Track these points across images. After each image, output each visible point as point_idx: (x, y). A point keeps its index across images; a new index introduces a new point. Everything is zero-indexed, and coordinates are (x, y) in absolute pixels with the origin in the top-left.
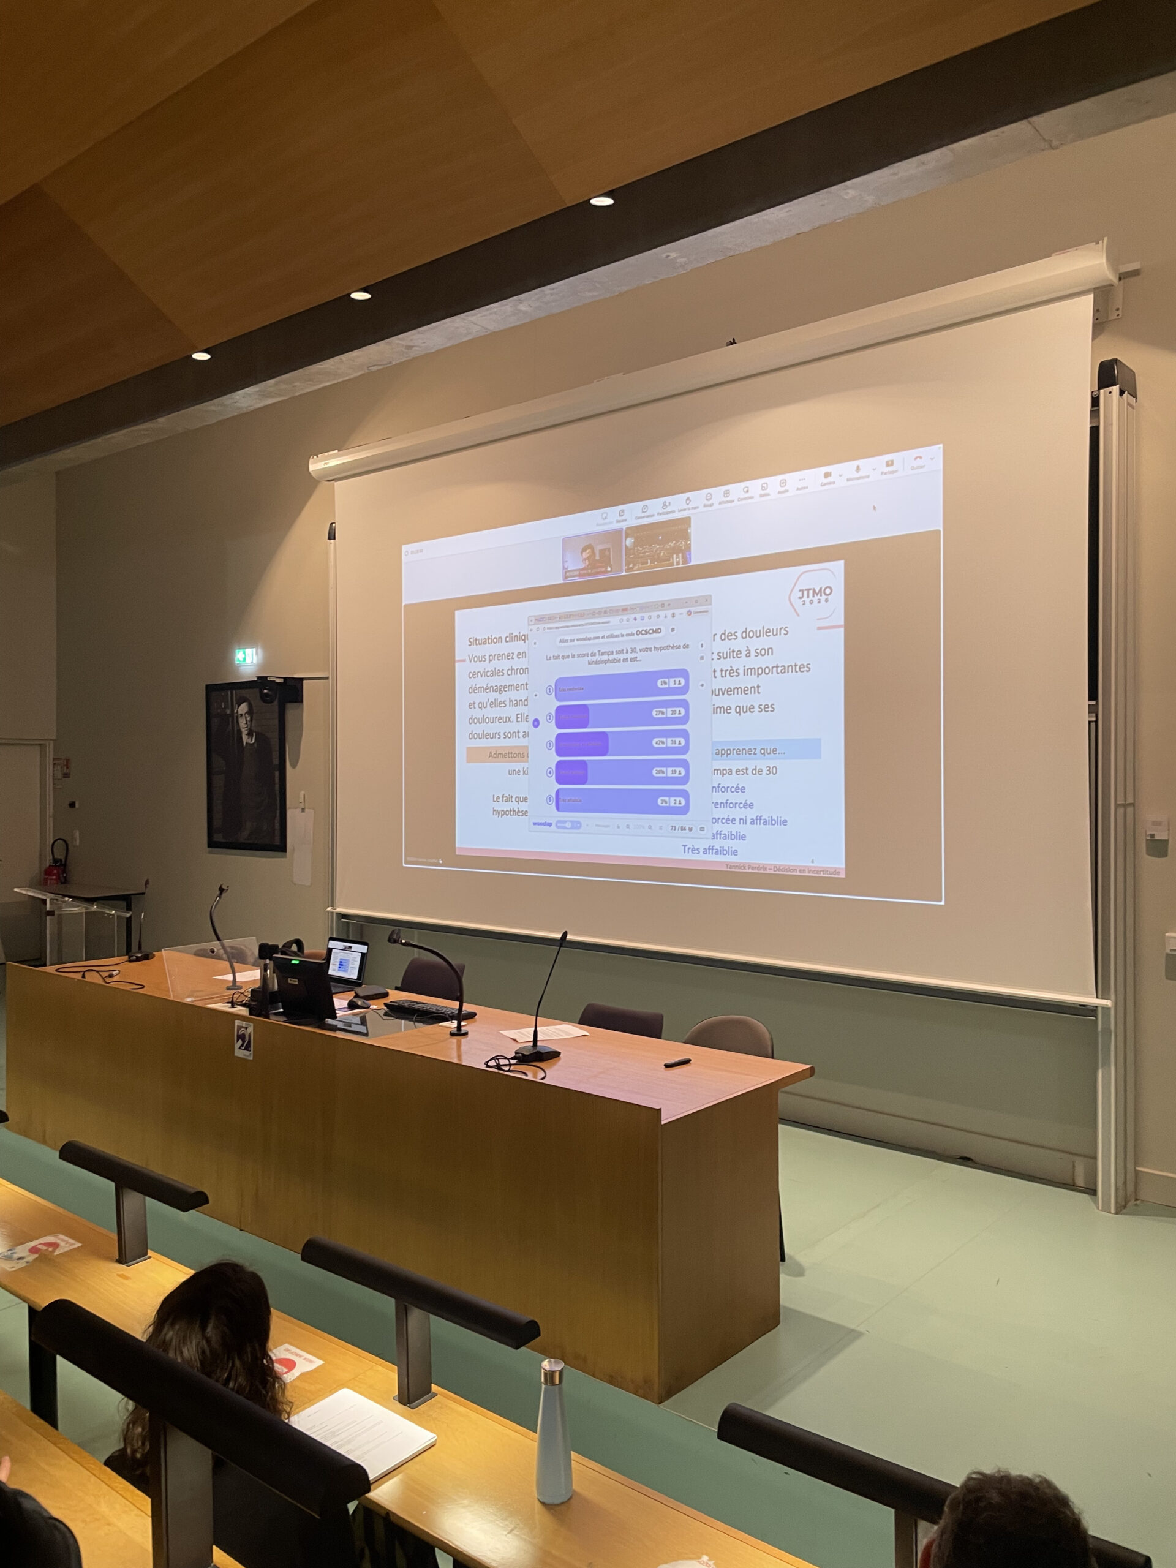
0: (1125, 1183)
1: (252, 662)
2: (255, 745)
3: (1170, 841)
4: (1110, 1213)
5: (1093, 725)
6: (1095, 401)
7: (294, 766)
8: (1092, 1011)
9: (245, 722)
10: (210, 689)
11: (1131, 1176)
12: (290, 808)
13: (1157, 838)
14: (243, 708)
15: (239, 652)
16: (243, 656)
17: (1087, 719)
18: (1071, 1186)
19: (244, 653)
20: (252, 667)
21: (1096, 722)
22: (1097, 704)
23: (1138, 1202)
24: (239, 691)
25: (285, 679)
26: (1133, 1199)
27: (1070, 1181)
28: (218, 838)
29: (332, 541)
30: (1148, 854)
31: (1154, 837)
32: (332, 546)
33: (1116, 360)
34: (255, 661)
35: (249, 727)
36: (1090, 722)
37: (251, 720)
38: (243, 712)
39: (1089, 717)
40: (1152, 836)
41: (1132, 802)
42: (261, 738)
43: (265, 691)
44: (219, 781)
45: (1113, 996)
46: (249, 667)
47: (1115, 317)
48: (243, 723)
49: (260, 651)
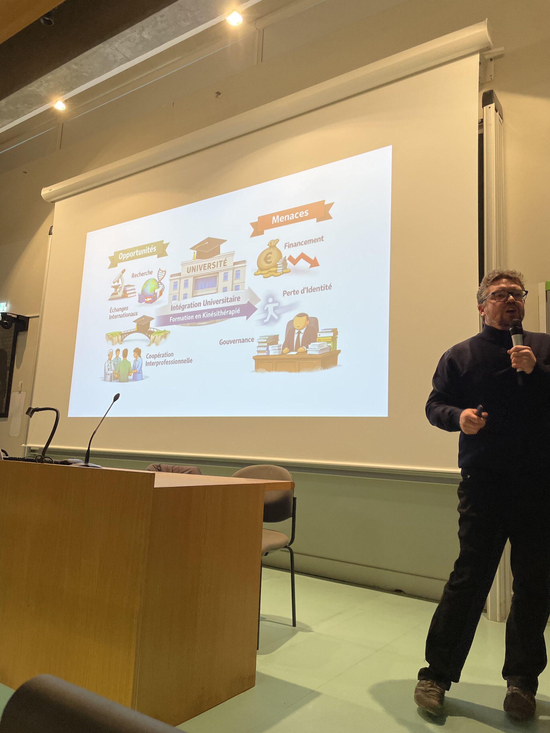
0: (505, 602)
4: (497, 621)
7: (18, 367)
11: (508, 598)
25: (18, 316)
29: (51, 236)
32: (50, 238)
33: (492, 91)
34: (3, 309)
43: (5, 321)
47: (490, 80)
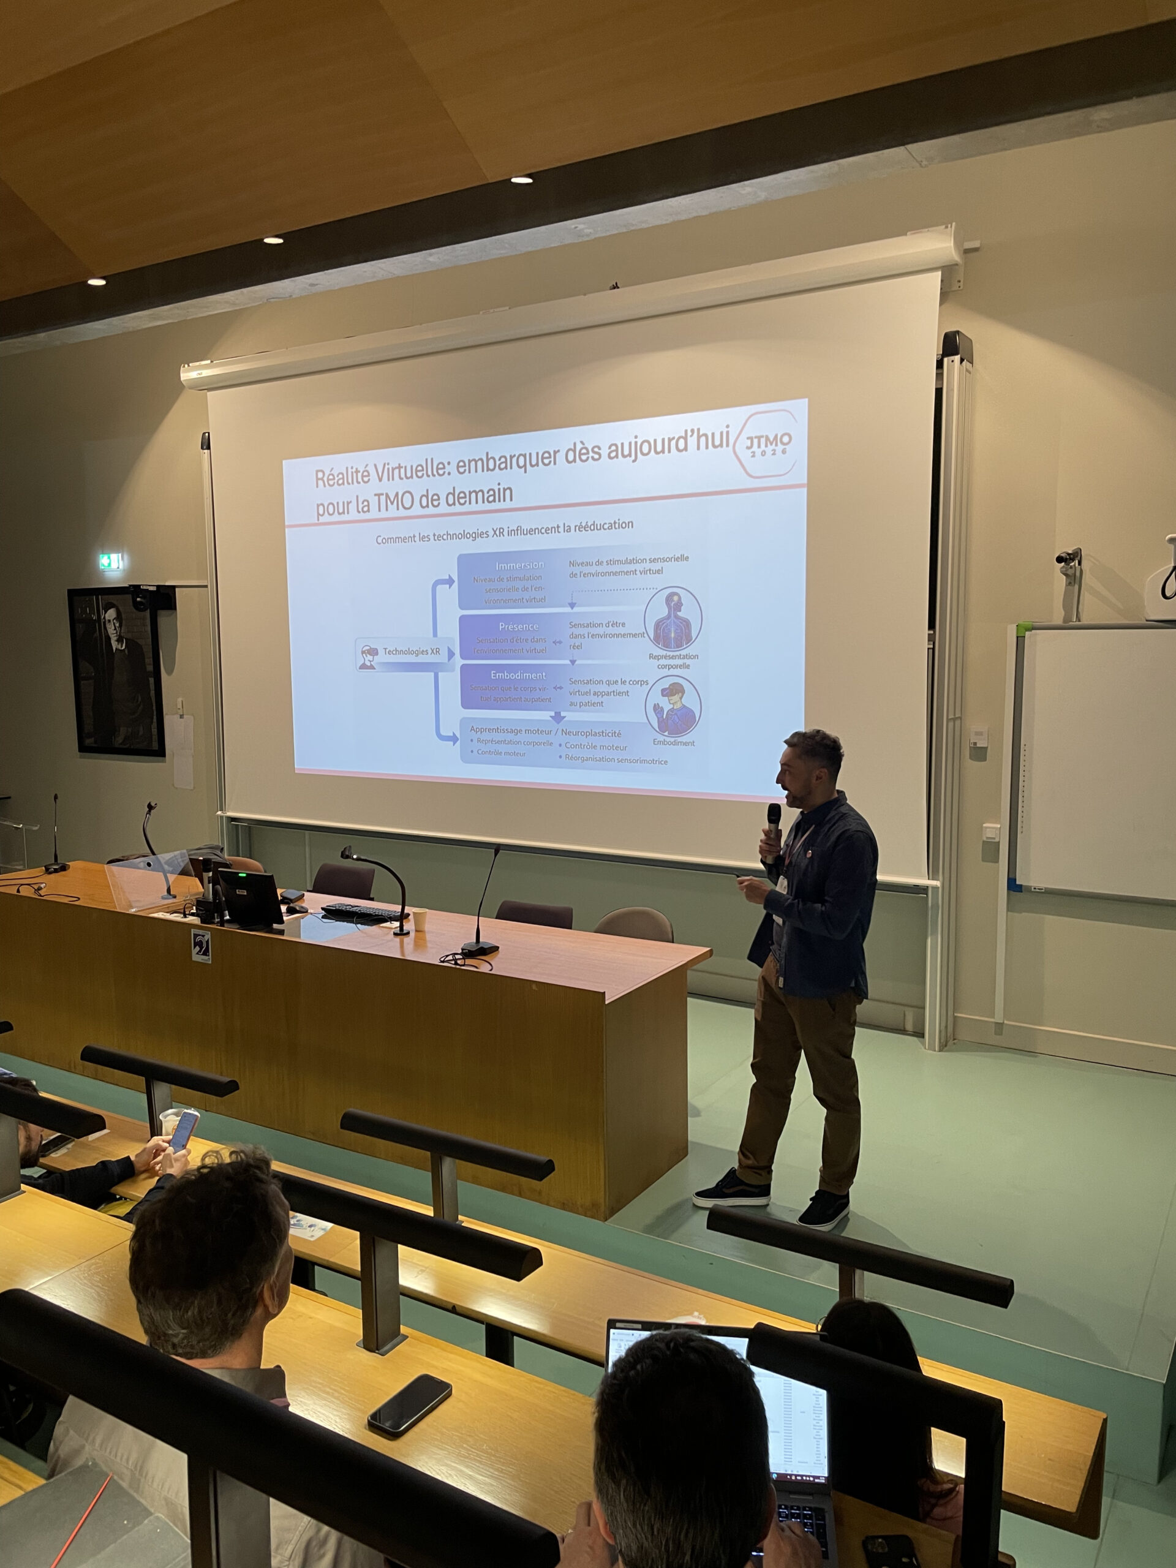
0: (946, 1027)
1: (118, 568)
2: (126, 651)
3: (989, 748)
4: (935, 1051)
5: (931, 651)
6: (940, 364)
7: (170, 672)
8: (924, 890)
9: (113, 628)
10: (73, 594)
11: (950, 1019)
12: (167, 714)
13: (978, 745)
14: (111, 614)
15: (103, 557)
16: (108, 561)
17: (926, 647)
18: (902, 1031)
19: (109, 558)
20: (118, 572)
21: (933, 649)
22: (935, 632)
23: (955, 1041)
24: (106, 597)
25: (158, 587)
26: (952, 1039)
27: (903, 1029)
28: (89, 742)
29: (206, 451)
30: (971, 758)
31: (976, 745)
32: (206, 455)
33: (958, 332)
34: (121, 567)
35: (118, 633)
36: (928, 649)
37: (120, 626)
38: (111, 619)
39: (928, 644)
40: (975, 744)
41: (960, 715)
42: (133, 645)
43: (138, 599)
44: (88, 687)
45: (941, 877)
46: (116, 573)
47: (958, 288)
48: (111, 630)
49: (126, 557)
